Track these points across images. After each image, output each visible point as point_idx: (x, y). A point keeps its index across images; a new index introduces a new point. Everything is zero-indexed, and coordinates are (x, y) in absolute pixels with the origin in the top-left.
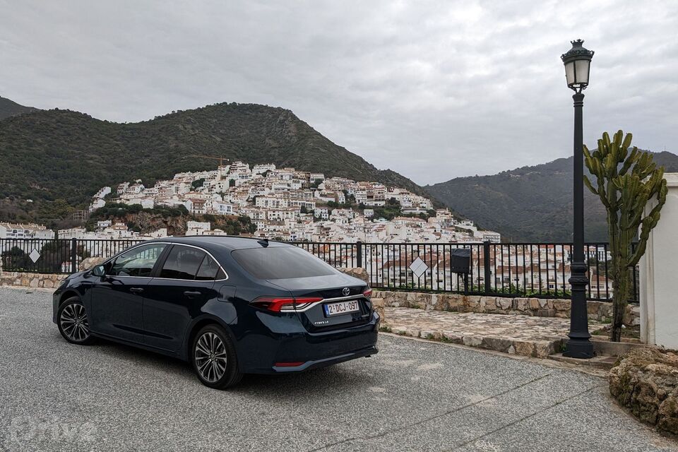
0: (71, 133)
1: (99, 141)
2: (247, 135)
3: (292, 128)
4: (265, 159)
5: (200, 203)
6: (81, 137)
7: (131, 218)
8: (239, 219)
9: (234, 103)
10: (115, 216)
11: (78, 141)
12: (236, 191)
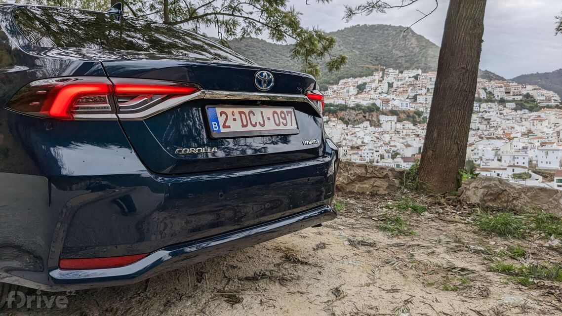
0: (256, 53)
1: (276, 58)
2: (378, 48)
3: (413, 40)
4: (394, 66)
5: (387, 101)
6: (263, 56)
7: (341, 114)
8: (415, 113)
9: (365, 25)
10: (329, 113)
11: (262, 59)
12: (398, 91)
